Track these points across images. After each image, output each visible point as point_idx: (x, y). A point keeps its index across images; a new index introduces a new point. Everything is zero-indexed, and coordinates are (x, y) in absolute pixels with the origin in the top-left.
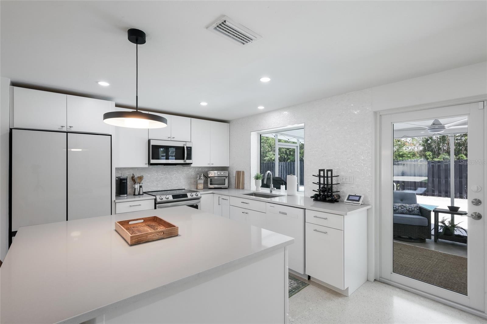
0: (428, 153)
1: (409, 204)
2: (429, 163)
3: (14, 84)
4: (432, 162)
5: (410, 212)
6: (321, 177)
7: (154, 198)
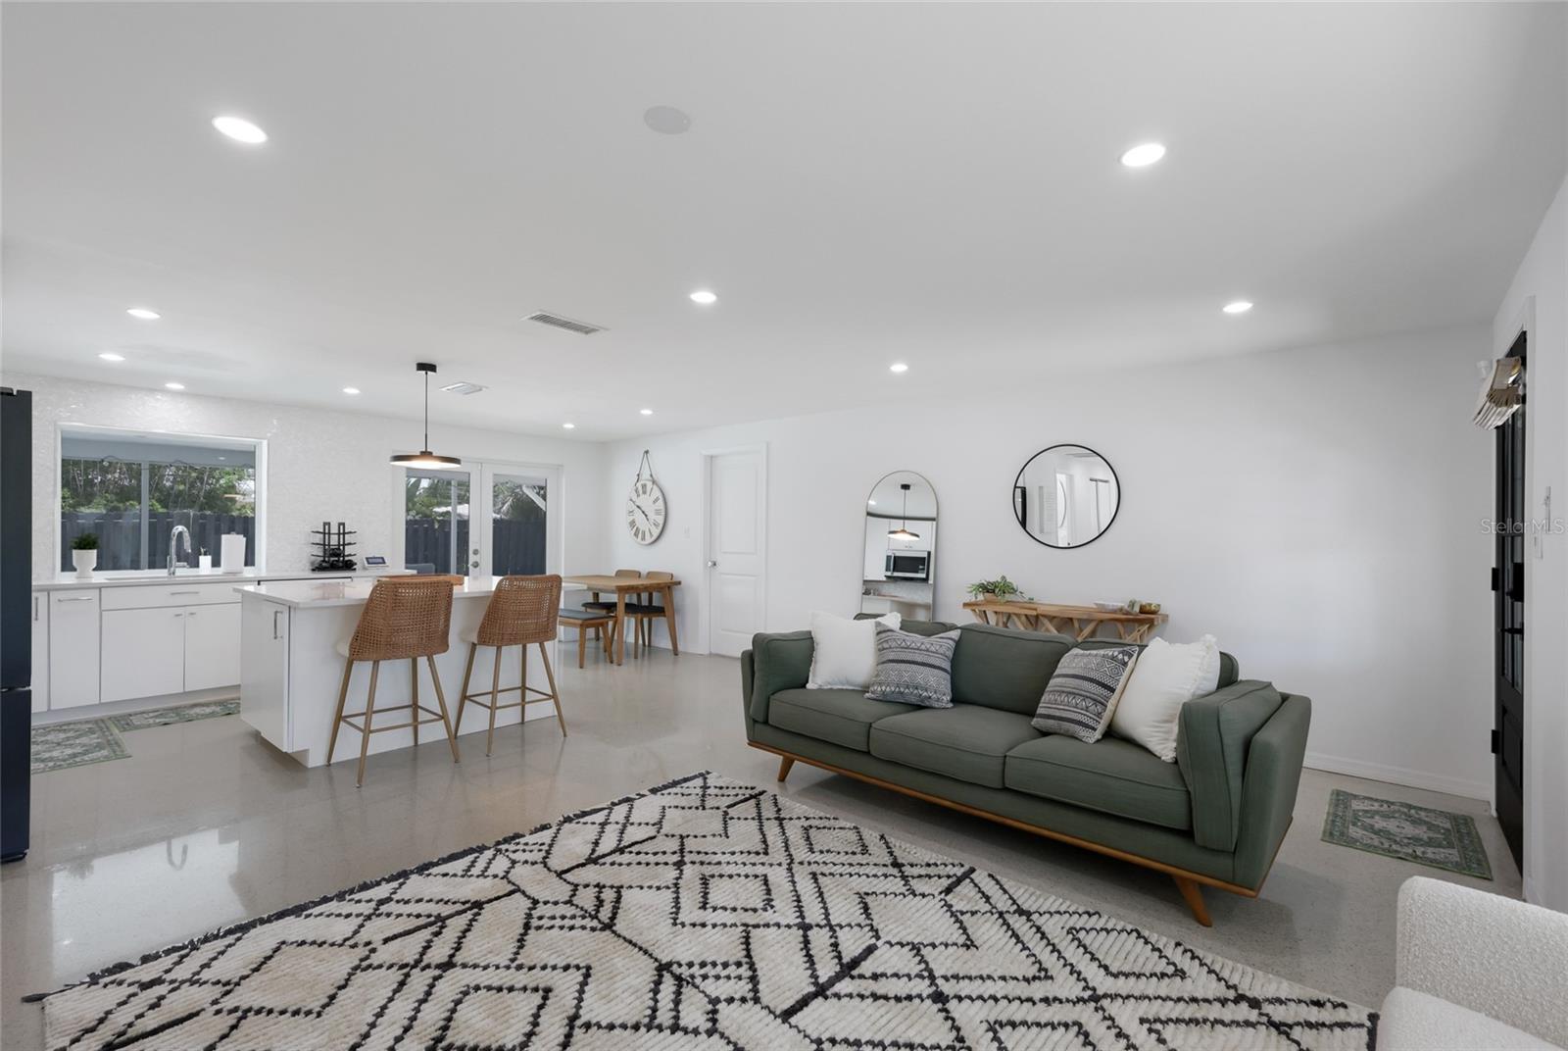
6: (326, 533)
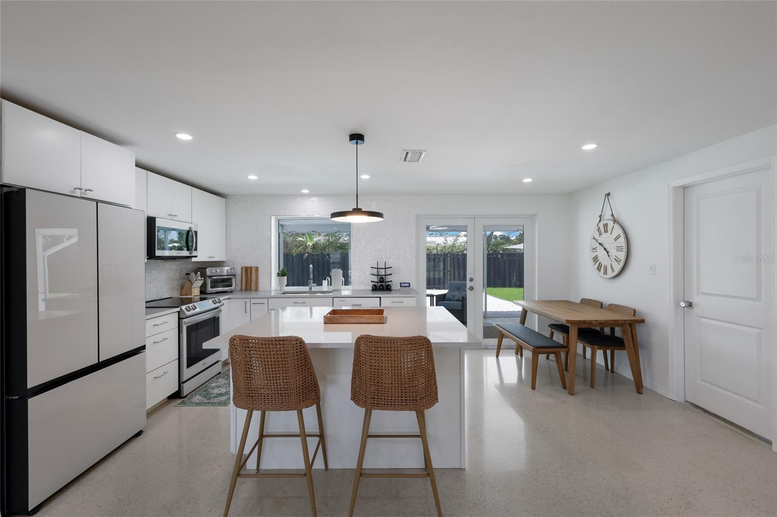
7: (178, 309)
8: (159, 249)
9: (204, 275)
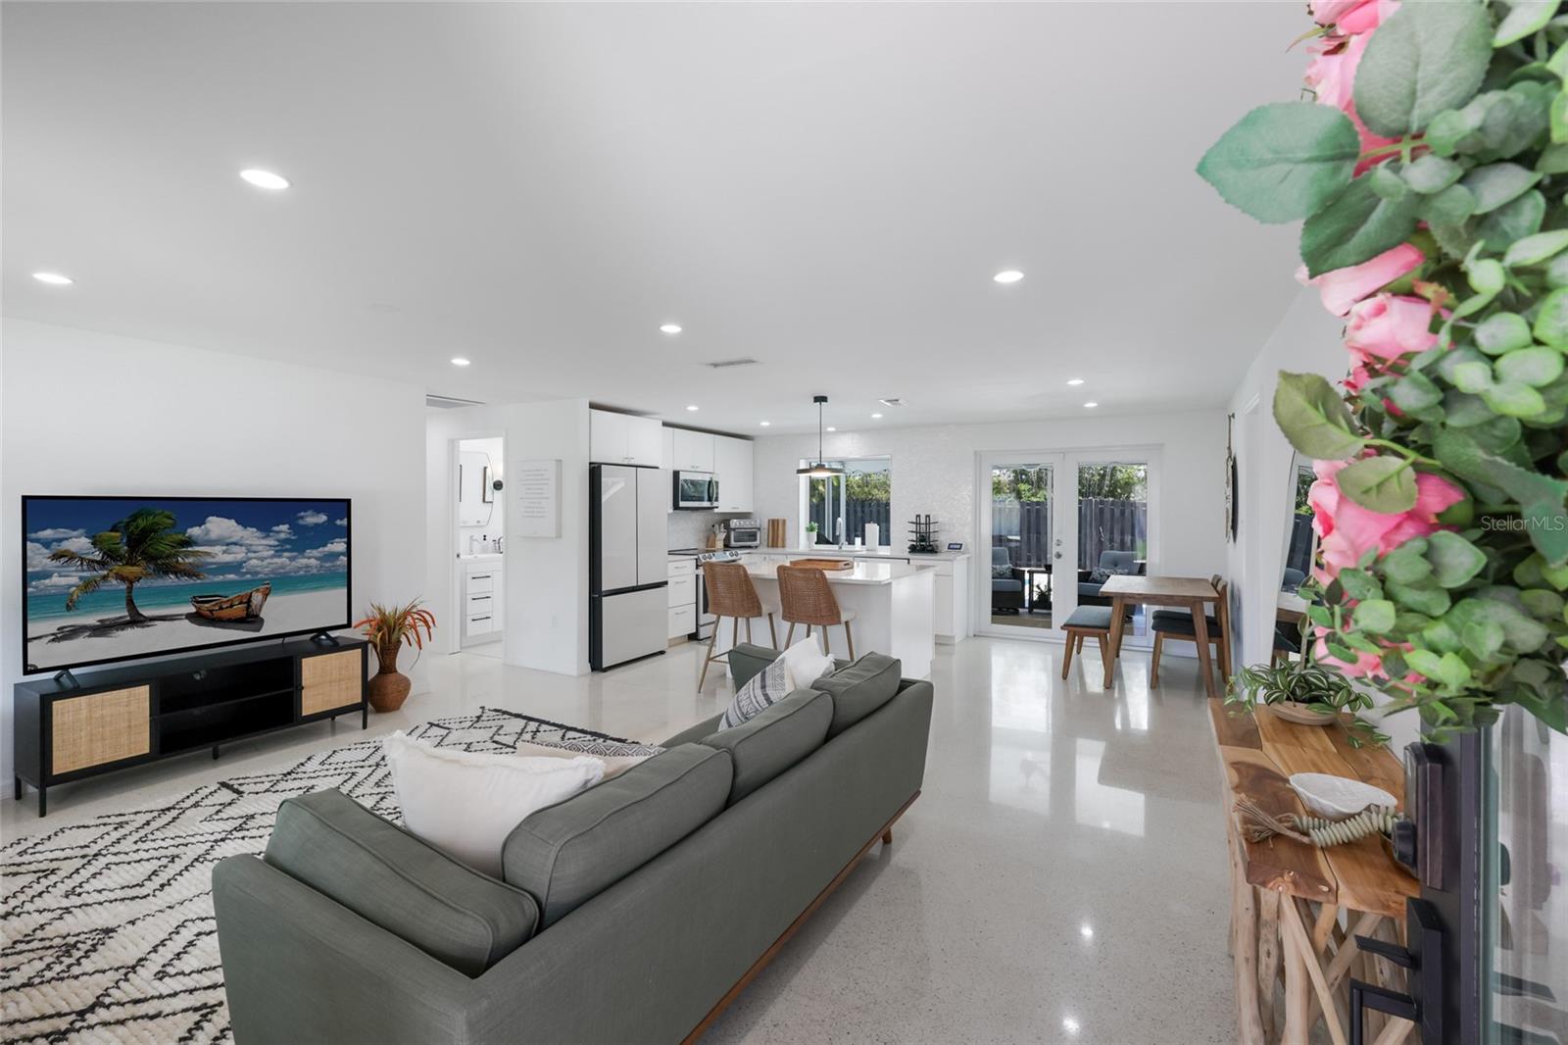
0: (1023, 487)
1: (1000, 565)
2: (1022, 505)
3: (593, 406)
4: (1028, 504)
5: (1001, 575)
6: (918, 524)
7: (696, 557)
8: (682, 500)
9: (727, 528)
